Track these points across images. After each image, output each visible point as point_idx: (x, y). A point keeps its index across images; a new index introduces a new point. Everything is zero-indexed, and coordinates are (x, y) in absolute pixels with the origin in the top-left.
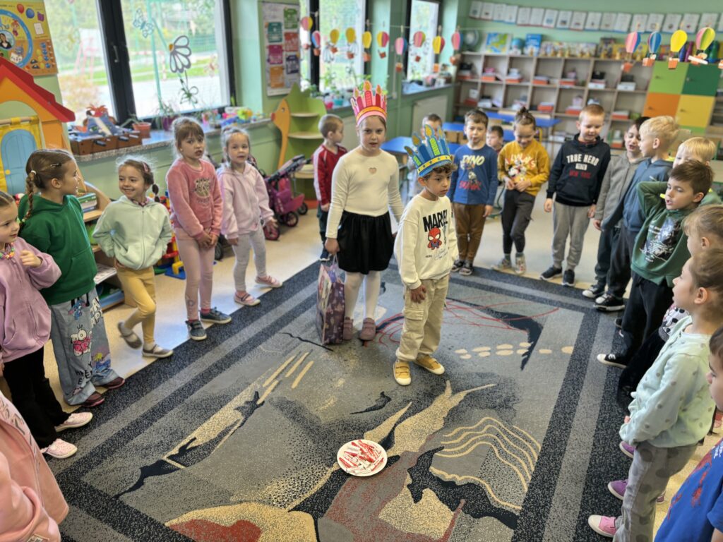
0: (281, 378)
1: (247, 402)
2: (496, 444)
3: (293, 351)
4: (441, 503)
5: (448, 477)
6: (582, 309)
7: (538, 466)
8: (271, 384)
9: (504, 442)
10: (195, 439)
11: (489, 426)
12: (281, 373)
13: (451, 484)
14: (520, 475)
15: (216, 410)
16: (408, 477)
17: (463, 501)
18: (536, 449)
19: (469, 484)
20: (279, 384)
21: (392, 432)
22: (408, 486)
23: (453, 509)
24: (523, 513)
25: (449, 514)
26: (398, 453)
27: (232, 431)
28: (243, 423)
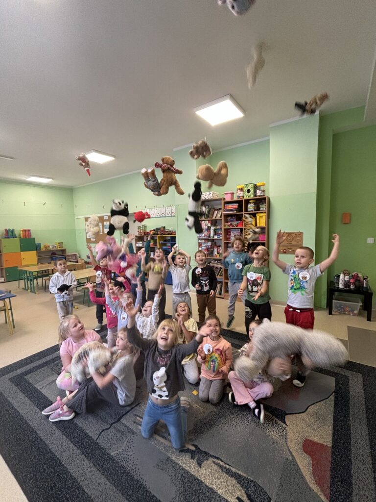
27: (227, 467)
28: (218, 458)
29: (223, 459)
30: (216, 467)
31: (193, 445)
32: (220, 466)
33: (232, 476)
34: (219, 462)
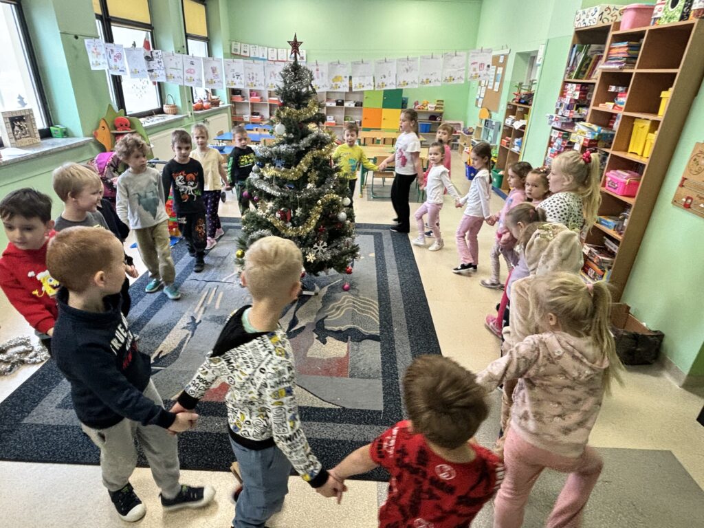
0: (205, 305)
1: (188, 324)
2: (355, 307)
3: (204, 289)
4: (338, 341)
5: (336, 329)
6: (371, 234)
7: (380, 311)
8: (199, 310)
9: (359, 305)
10: (161, 352)
11: (347, 300)
12: (204, 302)
13: (340, 331)
14: (373, 318)
15: (168, 333)
16: (315, 334)
17: (349, 337)
18: (376, 304)
19: (349, 329)
20: (205, 309)
21: (294, 316)
22: (317, 338)
23: (346, 342)
24: (381, 334)
25: (345, 345)
26: (303, 325)
27: (187, 341)
28: (192, 335)
29: (193, 337)
30: (184, 336)
31: (200, 321)
32: (186, 338)
33: (179, 345)
34: (190, 336)
